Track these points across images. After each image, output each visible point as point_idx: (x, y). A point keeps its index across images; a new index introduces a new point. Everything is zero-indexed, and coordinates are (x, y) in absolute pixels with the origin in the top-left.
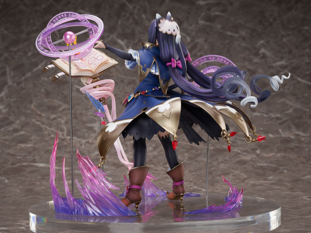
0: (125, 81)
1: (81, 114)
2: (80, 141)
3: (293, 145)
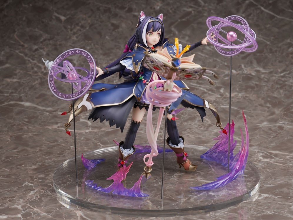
0: (101, 8)
1: (60, 45)
3: (253, 83)
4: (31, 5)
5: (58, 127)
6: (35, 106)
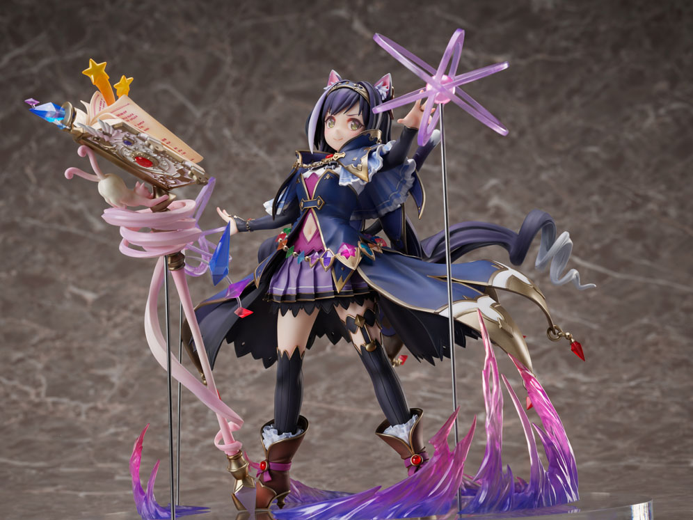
1: (81, 349)
2: (76, 407)
4: (14, 273)
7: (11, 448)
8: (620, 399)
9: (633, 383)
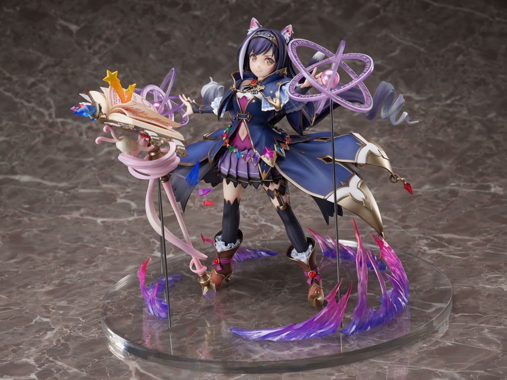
0: (137, 7)
1: (73, 74)
2: (78, 126)
4: (18, 9)
5: (82, 215)
6: (39, 180)
7: (41, 167)
8: (441, 117)
9: (449, 102)
